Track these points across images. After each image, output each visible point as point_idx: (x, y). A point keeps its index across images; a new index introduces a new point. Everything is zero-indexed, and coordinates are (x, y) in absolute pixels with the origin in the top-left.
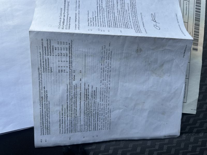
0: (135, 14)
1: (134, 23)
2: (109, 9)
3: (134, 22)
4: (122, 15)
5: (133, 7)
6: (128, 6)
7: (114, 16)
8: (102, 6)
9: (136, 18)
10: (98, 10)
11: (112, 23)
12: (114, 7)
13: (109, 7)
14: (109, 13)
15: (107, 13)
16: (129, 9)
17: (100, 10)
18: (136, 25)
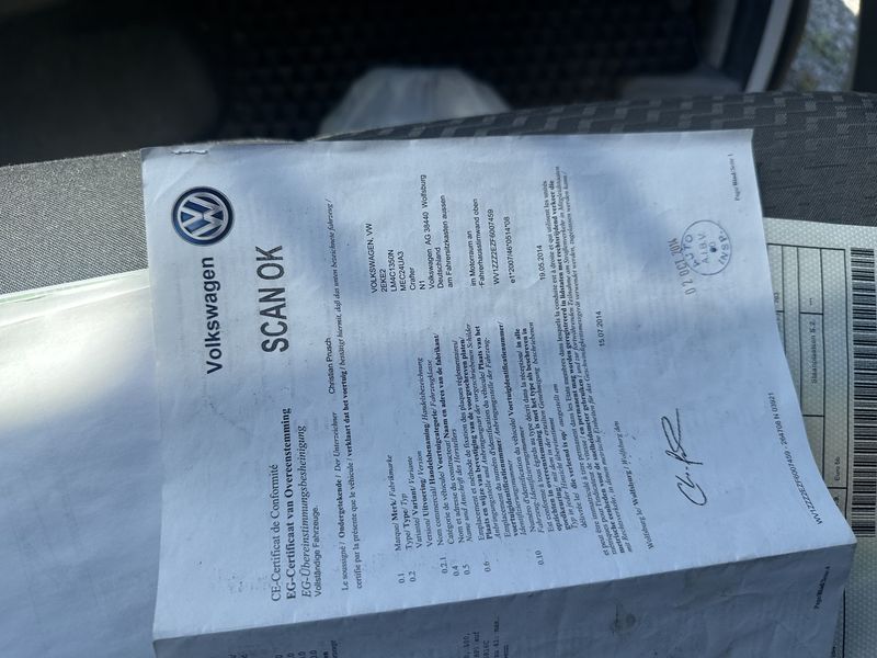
0: (590, 435)
1: (592, 490)
2: (477, 433)
3: (591, 485)
4: (534, 450)
5: (580, 400)
6: (557, 398)
7: (502, 461)
8: (445, 421)
9: (595, 455)
10: (429, 443)
11: (497, 507)
12: (496, 414)
13: (475, 420)
14: (480, 451)
15: (468, 454)
16: (561, 414)
17: (439, 442)
18: (601, 495)
